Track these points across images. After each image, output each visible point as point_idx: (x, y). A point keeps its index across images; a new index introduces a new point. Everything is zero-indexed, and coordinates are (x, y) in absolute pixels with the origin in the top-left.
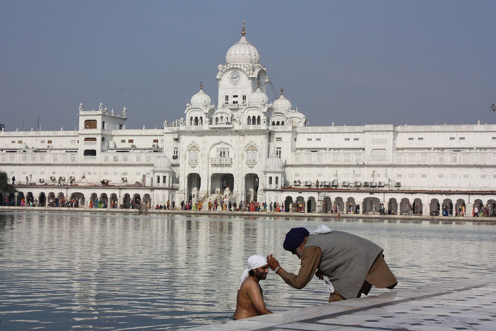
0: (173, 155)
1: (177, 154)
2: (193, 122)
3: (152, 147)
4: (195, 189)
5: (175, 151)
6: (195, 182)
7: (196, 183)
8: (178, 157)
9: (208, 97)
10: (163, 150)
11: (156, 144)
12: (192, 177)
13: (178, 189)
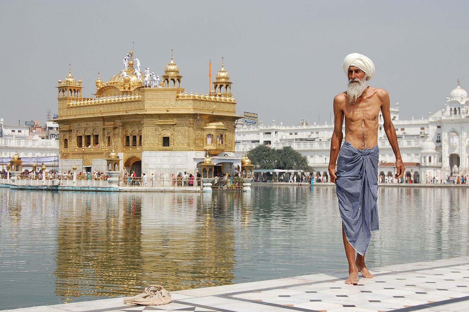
0: (437, 139)
1: (440, 138)
2: (453, 112)
3: (419, 134)
4: (456, 166)
5: (438, 136)
6: (455, 160)
7: (456, 162)
8: (441, 141)
9: (464, 91)
10: (428, 135)
11: (422, 131)
12: (453, 157)
13: (441, 167)
